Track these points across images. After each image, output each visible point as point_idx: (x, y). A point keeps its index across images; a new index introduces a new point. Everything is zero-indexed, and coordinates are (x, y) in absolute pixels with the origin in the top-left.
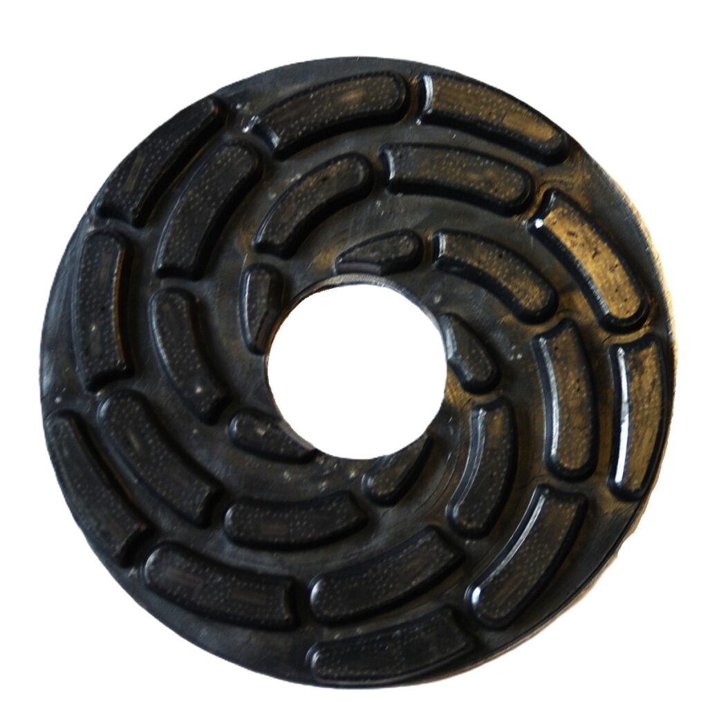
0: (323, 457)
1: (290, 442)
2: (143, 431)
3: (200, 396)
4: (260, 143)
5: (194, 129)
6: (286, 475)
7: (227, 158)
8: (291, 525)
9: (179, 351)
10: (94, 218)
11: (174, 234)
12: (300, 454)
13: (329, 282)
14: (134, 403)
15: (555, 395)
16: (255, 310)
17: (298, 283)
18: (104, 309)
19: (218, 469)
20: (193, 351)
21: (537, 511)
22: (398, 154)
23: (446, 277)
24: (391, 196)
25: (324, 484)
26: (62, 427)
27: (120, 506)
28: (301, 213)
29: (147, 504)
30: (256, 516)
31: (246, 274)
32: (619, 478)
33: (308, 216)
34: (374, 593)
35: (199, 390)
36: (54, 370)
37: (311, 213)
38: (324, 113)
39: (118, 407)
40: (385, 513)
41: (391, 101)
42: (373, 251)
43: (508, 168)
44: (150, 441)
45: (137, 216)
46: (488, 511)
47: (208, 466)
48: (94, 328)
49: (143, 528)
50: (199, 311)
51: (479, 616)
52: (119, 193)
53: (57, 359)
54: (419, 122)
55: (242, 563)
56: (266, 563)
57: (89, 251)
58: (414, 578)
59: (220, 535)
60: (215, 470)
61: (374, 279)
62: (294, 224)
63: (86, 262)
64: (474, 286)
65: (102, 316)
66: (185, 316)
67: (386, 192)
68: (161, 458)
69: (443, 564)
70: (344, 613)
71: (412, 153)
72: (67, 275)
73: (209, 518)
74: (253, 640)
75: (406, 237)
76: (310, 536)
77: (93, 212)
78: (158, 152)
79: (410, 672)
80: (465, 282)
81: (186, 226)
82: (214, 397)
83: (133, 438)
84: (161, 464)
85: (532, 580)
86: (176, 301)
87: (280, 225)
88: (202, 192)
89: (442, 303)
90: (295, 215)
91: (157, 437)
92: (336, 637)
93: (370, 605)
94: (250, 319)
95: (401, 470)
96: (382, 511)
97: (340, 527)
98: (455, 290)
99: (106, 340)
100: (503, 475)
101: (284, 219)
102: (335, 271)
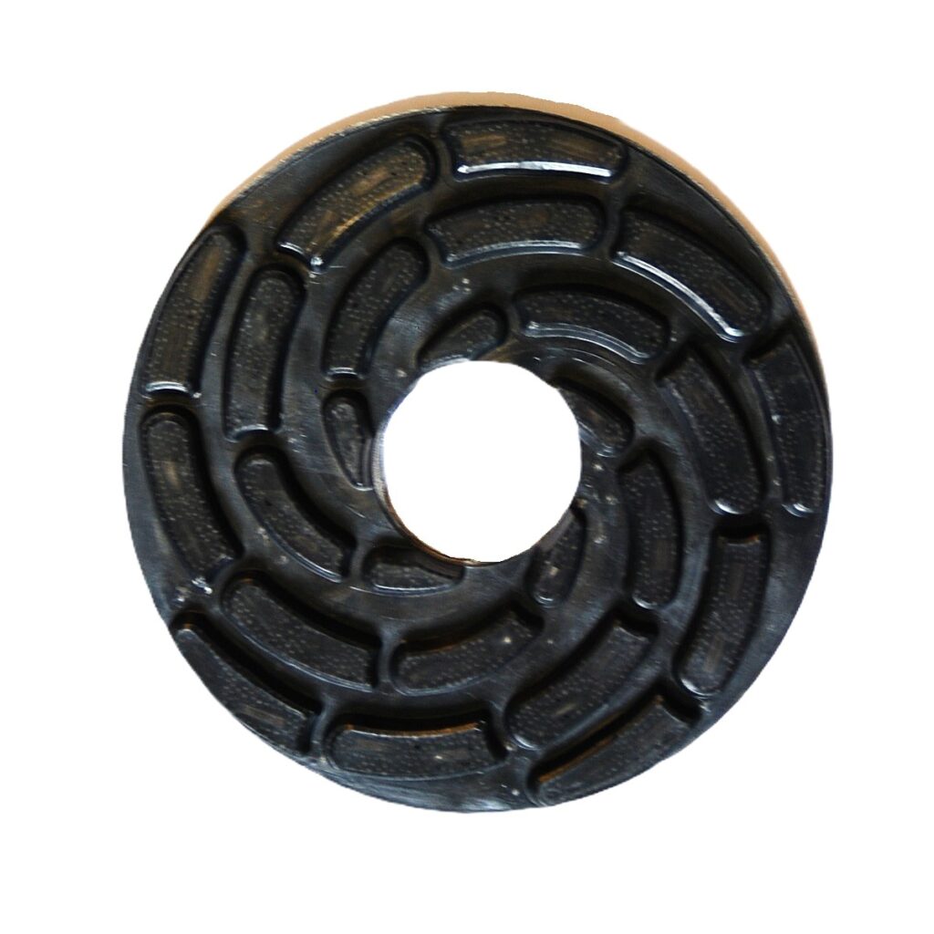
0: (578, 500)
1: (566, 539)
2: (553, 701)
3: (515, 640)
4: (223, 575)
5: (212, 651)
6: (598, 541)
7: (245, 613)
8: (656, 536)
9: (463, 663)
10: (311, 758)
11: (331, 671)
12: (577, 527)
13: (381, 494)
14: (522, 711)
15: (513, 244)
16: (417, 579)
17: (383, 530)
18: (418, 746)
19: (592, 615)
20: (464, 647)
21: (642, 264)
22: (238, 421)
23: (377, 364)
24: (284, 426)
25: (609, 499)
26: (550, 790)
27: (636, 724)
28: (306, 529)
29: (631, 692)
30: (647, 576)
31: (377, 589)
32: (605, 173)
33: (311, 522)
34: (732, 444)
35: (507, 640)
36: (482, 797)
37: (307, 519)
38: (191, 503)
39: (527, 729)
40: (641, 431)
41: (177, 429)
42: (349, 449)
43: (253, 296)
44: (565, 692)
45: (311, 712)
46: (642, 319)
47: (589, 626)
48: (438, 757)
49: (660, 698)
50: (418, 641)
51: (757, 329)
52: (285, 732)
53: (470, 795)
54: (197, 395)
55: (696, 588)
56: (696, 563)
57: (351, 765)
58: (715, 401)
59: (664, 612)
60: (593, 619)
61: (378, 445)
62: (320, 537)
63: (365, 768)
64: (387, 333)
65: (425, 749)
66: (424, 657)
67: (278, 432)
68: (583, 680)
69: (701, 370)
70: (753, 478)
71: (237, 404)
72: (376, 786)
73: (646, 625)
74: (780, 574)
75: (334, 412)
76: (669, 516)
77: (303, 759)
78: (238, 690)
79: (818, 406)
80: (381, 342)
81: (322, 658)
82: (515, 623)
83: (561, 712)
84: (590, 680)
85: (718, 269)
86: (408, 667)
87: (321, 553)
88: (284, 640)
89: (405, 368)
90: (308, 536)
91: (560, 685)
92: (777, 484)
93: (745, 449)
94: (428, 585)
95: (596, 416)
96: (638, 434)
97: (660, 483)
98: (391, 353)
99: (451, 743)
100: (602, 303)
101: (314, 549)
102: (369, 489)
